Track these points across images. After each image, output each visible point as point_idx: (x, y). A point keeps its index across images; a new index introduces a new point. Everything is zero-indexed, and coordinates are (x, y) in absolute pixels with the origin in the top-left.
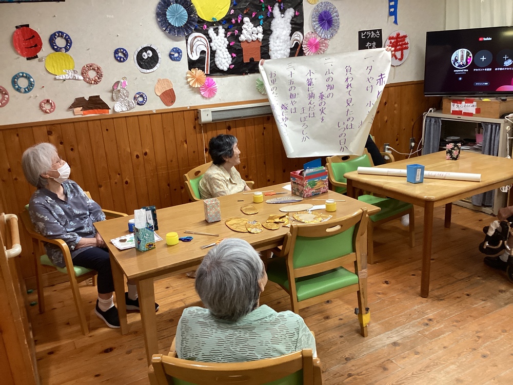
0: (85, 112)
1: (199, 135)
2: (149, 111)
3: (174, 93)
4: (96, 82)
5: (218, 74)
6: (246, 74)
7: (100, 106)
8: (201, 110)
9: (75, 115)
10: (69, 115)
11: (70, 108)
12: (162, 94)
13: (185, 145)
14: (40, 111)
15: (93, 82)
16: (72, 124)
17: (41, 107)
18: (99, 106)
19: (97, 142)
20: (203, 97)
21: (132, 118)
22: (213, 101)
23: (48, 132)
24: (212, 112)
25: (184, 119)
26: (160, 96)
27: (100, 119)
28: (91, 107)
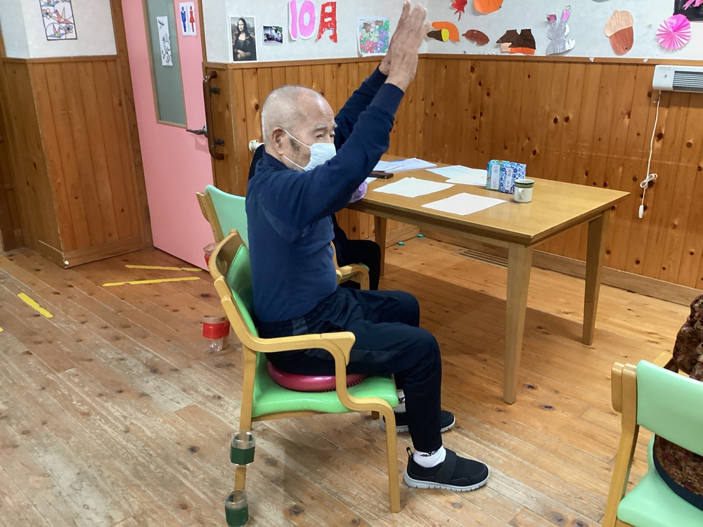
0: (514, 49)
1: (652, 109)
2: (585, 58)
3: (633, 35)
7: (529, 44)
8: (657, 66)
9: (501, 52)
10: (495, 51)
11: (499, 42)
12: (615, 34)
13: (627, 121)
16: (496, 62)
23: (471, 68)
24: (676, 72)
25: (635, 78)
26: (610, 37)
27: (524, 61)
28: (521, 43)
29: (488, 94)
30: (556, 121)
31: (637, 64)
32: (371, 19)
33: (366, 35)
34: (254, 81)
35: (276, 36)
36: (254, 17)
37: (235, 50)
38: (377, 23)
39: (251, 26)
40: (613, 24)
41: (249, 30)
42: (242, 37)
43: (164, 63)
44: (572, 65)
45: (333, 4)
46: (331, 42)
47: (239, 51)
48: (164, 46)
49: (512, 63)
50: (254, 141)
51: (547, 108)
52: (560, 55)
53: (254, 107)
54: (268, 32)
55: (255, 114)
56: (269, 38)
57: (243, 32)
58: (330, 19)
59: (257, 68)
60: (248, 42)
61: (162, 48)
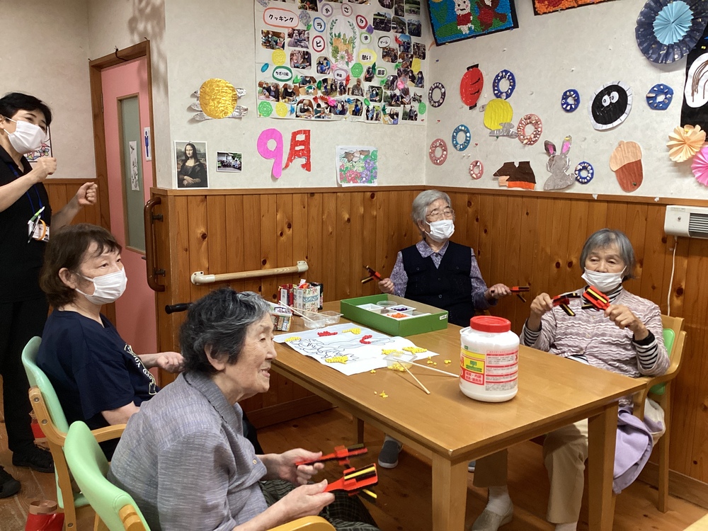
0: (511, 183)
3: (641, 170)
4: (531, 142)
9: (499, 186)
10: (494, 185)
11: (496, 175)
12: (621, 168)
13: (639, 270)
14: (470, 175)
16: (492, 197)
17: (470, 170)
18: (526, 177)
20: (698, 182)
24: (691, 214)
25: (646, 220)
26: (616, 172)
27: (522, 197)
28: (519, 177)
29: (486, 231)
30: (558, 265)
31: (648, 203)
32: (354, 147)
33: (349, 165)
34: (202, 208)
35: (233, 163)
36: (206, 142)
37: (181, 177)
38: (362, 152)
39: (202, 151)
40: (618, 157)
41: (198, 156)
42: (190, 163)
43: (133, 189)
44: (574, 202)
45: (307, 133)
46: (304, 171)
47: (186, 177)
48: (133, 170)
49: (509, 198)
50: (198, 273)
51: (548, 250)
52: (561, 191)
53: (199, 236)
54: (224, 159)
55: (200, 244)
56: (224, 165)
57: (191, 157)
58: (303, 147)
59: (206, 196)
60: (199, 169)
61: (132, 172)
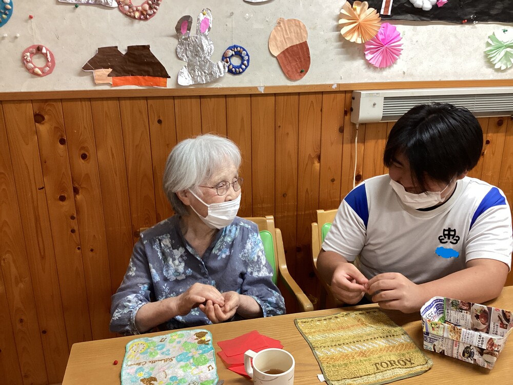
0: (117, 79)
1: (347, 147)
2: (250, 88)
3: (308, 54)
4: (145, 16)
5: (409, 16)
6: (470, 21)
7: (151, 70)
8: (362, 92)
9: (95, 84)
10: (83, 84)
11: (86, 68)
12: (283, 52)
13: (317, 165)
14: (23, 69)
15: (137, 15)
16: (88, 103)
17: (24, 61)
18: (146, 68)
19: (137, 146)
20: (368, 64)
21: (213, 99)
22: (389, 75)
23: (36, 115)
24: (386, 98)
25: (321, 110)
26: (277, 57)
27: (146, 98)
28: (131, 69)
29: (84, 157)
31: (322, 93)
40: (278, 39)
